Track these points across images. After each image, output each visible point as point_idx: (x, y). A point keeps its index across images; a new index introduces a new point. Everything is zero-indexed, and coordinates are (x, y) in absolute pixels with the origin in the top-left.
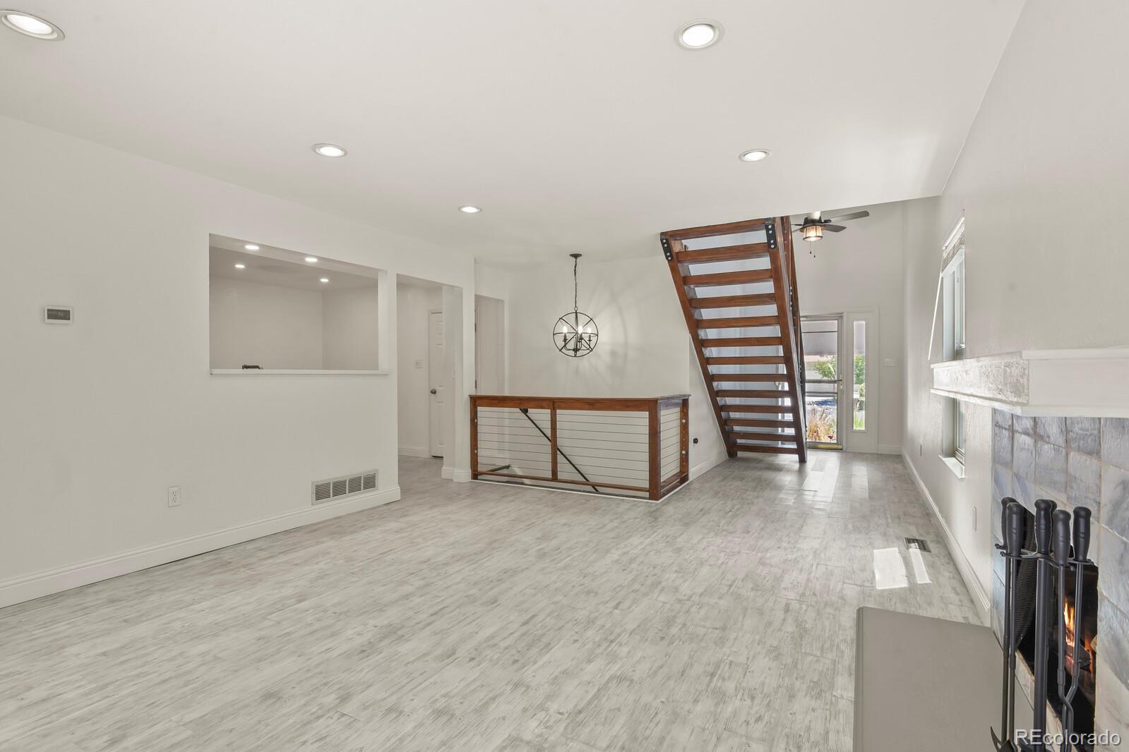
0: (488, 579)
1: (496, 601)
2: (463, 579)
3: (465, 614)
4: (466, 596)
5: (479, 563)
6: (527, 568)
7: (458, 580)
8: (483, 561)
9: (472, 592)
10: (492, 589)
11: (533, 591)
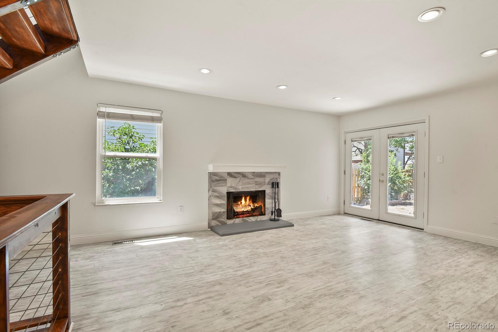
0: (324, 274)
1: (324, 263)
2: (337, 277)
3: (337, 261)
4: (336, 268)
5: (325, 286)
6: (299, 275)
7: (339, 277)
8: (322, 287)
9: (334, 269)
10: (323, 268)
11: (305, 263)
